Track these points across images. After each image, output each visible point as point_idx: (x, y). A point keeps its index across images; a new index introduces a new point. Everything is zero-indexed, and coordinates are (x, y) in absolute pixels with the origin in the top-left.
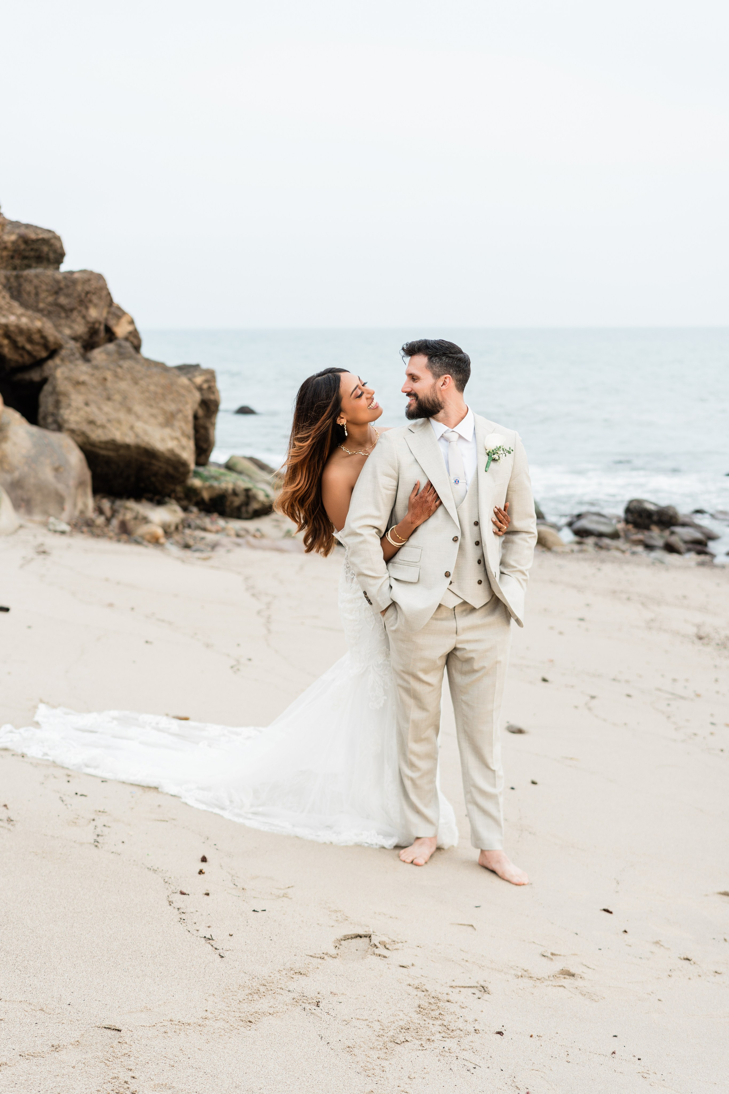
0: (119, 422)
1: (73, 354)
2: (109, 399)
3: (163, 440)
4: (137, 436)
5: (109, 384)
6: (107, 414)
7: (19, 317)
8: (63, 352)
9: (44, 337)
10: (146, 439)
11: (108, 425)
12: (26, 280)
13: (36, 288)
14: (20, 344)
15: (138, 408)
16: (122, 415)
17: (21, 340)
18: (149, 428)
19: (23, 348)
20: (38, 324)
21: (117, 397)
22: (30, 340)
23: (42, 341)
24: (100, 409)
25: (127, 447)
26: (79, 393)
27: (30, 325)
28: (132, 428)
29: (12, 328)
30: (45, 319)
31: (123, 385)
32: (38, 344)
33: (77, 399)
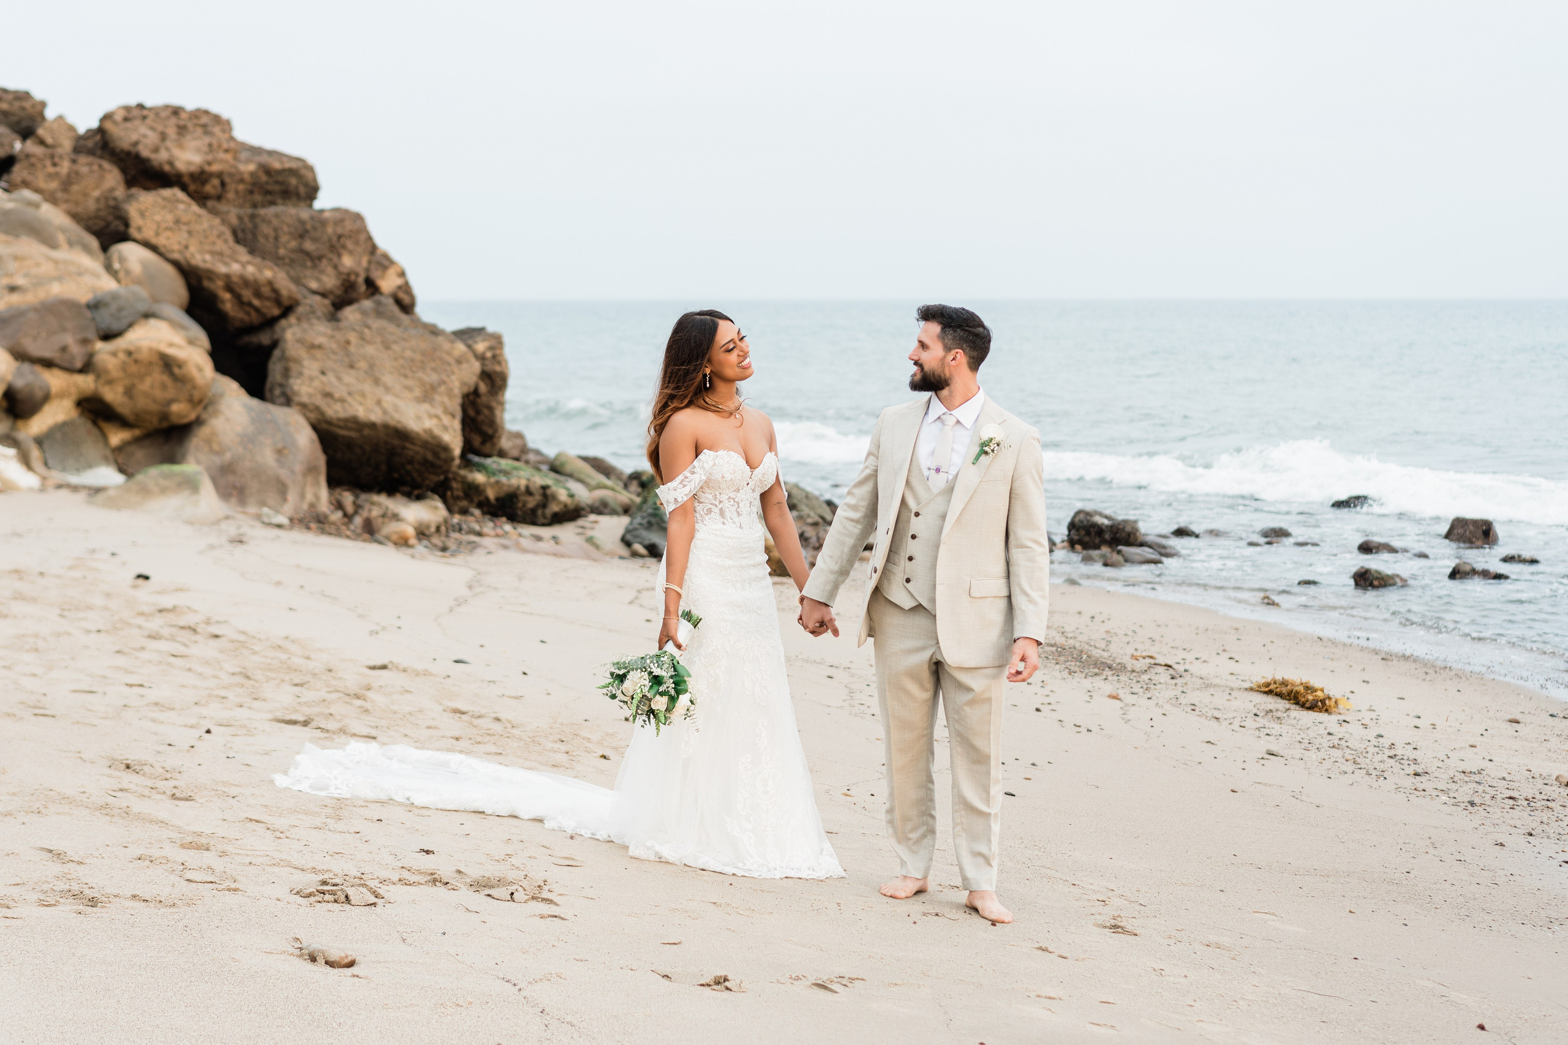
0: (363, 395)
1: (313, 312)
2: (352, 367)
3: (418, 418)
4: (385, 412)
5: (352, 349)
6: (347, 385)
7: (243, 265)
8: (300, 310)
9: (275, 291)
10: (397, 416)
11: (349, 399)
12: (263, 220)
13: (276, 230)
14: (245, 299)
15: (388, 379)
16: (367, 387)
17: (247, 294)
18: (400, 403)
19: (250, 304)
20: (268, 274)
21: (362, 365)
22: (258, 294)
23: (273, 295)
24: (339, 378)
25: (373, 426)
26: (315, 359)
27: (259, 276)
28: (379, 403)
29: (235, 279)
30: (276, 269)
31: (370, 350)
32: (267, 299)
33: (310, 366)
